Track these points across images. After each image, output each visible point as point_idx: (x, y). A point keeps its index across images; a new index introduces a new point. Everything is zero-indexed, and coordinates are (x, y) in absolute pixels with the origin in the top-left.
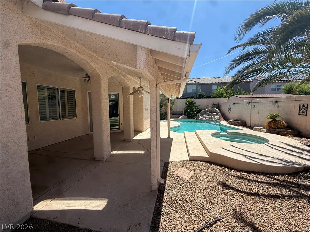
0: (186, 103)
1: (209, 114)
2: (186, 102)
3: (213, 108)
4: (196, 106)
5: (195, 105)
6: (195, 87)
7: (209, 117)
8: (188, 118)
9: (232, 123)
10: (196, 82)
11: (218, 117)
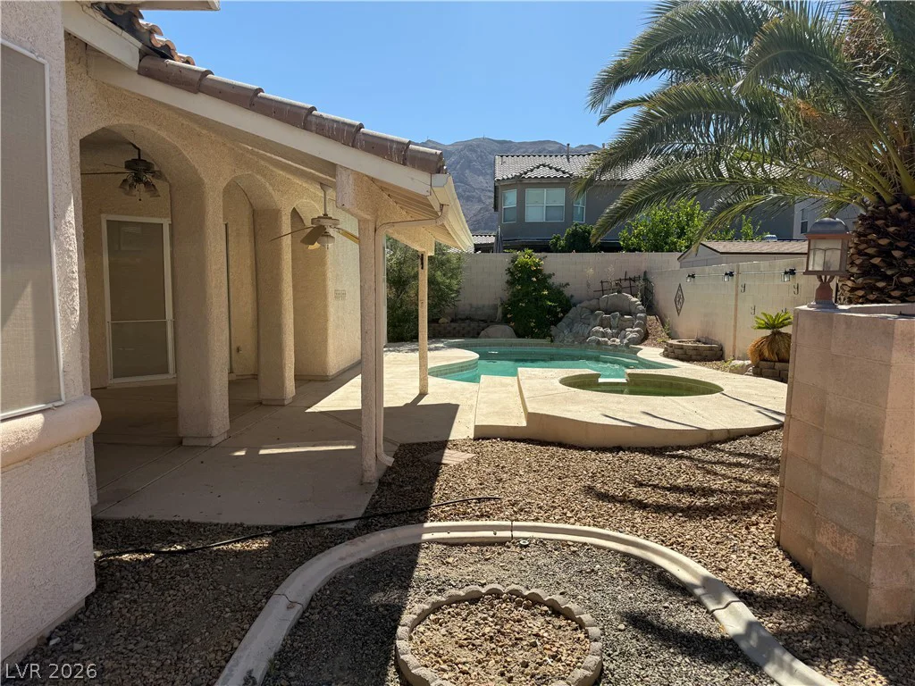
0: (510, 274)
1: (602, 320)
2: (510, 265)
3: (619, 292)
6: (558, 197)
7: (601, 329)
8: (519, 335)
9: (676, 351)
10: (564, 172)
11: (634, 329)
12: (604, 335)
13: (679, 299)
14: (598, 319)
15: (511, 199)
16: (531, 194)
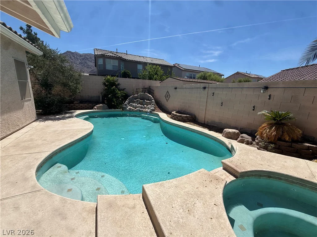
0: (104, 84)
1: (140, 102)
2: (104, 81)
3: (144, 93)
4: (120, 89)
5: (118, 86)
6: (116, 63)
7: (140, 106)
8: (110, 108)
9: (178, 117)
10: (117, 55)
11: (152, 106)
12: (141, 108)
13: (168, 96)
14: (138, 102)
15: (101, 62)
16: (107, 60)
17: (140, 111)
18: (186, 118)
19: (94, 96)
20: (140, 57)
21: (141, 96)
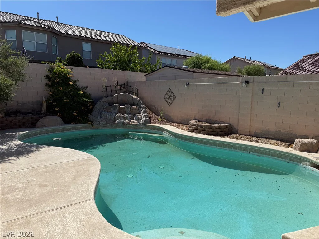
1: (119, 109)
2: (47, 72)
3: (124, 92)
6: (43, 38)
7: (122, 115)
10: (44, 25)
11: (144, 114)
12: (125, 118)
13: (170, 97)
14: (117, 109)
16: (26, 34)
17: (124, 124)
18: (219, 130)
19: (28, 102)
20: (83, 28)
21: (119, 99)
